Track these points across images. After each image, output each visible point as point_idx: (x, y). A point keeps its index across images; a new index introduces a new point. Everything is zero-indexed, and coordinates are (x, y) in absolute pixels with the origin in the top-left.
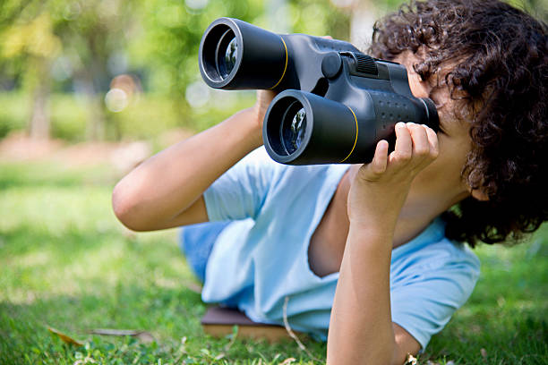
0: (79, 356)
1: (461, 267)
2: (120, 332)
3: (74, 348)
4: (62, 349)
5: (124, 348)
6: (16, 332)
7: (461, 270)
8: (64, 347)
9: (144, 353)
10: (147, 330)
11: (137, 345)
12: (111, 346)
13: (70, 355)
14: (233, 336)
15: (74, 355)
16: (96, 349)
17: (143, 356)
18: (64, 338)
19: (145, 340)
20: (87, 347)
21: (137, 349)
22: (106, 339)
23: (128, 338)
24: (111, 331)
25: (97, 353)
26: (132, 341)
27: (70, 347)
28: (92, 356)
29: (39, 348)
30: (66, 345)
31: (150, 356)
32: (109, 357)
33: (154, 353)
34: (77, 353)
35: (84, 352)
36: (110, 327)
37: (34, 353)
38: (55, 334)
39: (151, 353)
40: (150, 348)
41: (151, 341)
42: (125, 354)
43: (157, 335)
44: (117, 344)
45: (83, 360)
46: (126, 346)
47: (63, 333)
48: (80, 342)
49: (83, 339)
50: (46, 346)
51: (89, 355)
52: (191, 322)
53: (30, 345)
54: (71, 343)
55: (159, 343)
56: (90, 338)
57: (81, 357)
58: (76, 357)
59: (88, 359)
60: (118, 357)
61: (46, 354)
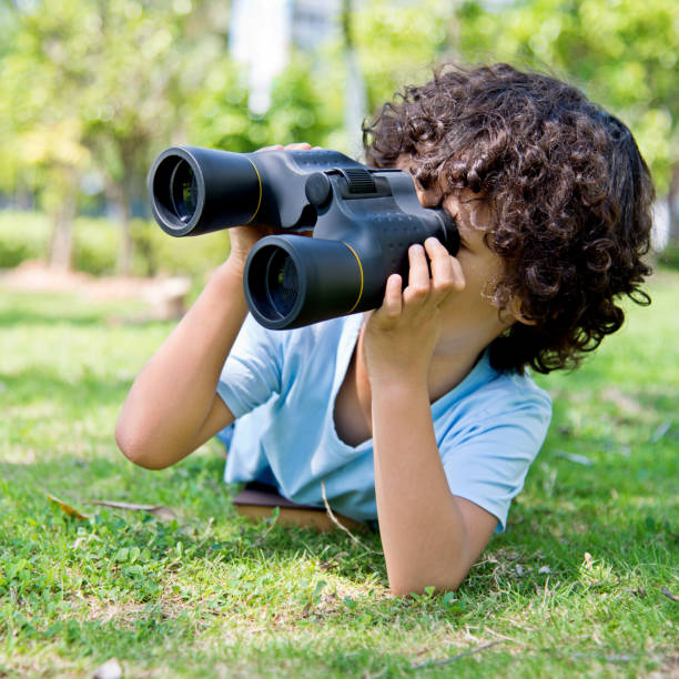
0: (82, 532)
1: (528, 408)
2: (134, 506)
3: (77, 520)
4: (62, 522)
5: (138, 526)
6: (9, 498)
7: (527, 411)
8: (66, 520)
9: (162, 533)
10: (169, 505)
11: (153, 523)
12: (122, 522)
13: (71, 529)
14: (274, 521)
15: (76, 531)
16: (104, 524)
17: (161, 537)
18: (66, 508)
19: (165, 517)
20: (92, 522)
21: (152, 527)
22: (116, 513)
23: (144, 514)
24: (123, 504)
25: (104, 530)
26: (147, 519)
27: (72, 521)
28: (97, 533)
29: (36, 520)
30: (69, 518)
31: (168, 537)
32: (119, 536)
33: (174, 535)
34: (80, 529)
35: (89, 528)
36: (124, 498)
37: (29, 524)
38: (55, 502)
39: (171, 534)
40: (169, 528)
41: (172, 518)
42: (137, 533)
43: (180, 513)
44: (129, 519)
45: (87, 537)
46: (139, 524)
47: (66, 502)
48: (85, 515)
49: (89, 511)
50: (44, 517)
51: (94, 531)
52: (222, 499)
53: (25, 515)
54: (74, 515)
55: (180, 523)
56: (98, 511)
57: (84, 533)
58: (79, 533)
59: (92, 536)
60: (130, 536)
61: (44, 527)
